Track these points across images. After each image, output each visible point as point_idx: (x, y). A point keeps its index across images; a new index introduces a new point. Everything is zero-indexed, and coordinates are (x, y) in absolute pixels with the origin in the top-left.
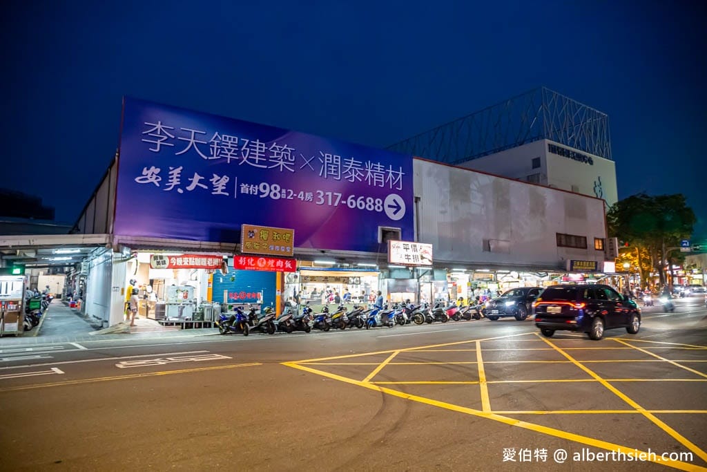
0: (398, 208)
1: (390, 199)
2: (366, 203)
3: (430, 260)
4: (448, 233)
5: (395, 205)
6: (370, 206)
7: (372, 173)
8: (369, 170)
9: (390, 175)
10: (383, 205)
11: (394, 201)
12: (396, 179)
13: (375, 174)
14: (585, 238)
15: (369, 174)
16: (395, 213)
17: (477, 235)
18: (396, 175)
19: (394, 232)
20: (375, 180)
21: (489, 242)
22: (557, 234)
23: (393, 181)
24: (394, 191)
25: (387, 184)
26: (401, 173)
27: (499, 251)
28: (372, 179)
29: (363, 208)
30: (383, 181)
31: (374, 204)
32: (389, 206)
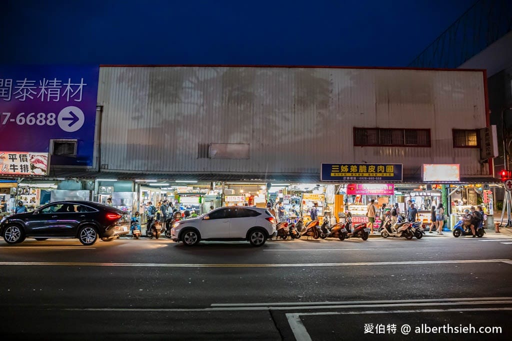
0: (75, 119)
1: (65, 112)
2: (36, 119)
3: (43, 170)
4: (143, 141)
5: (71, 117)
6: (41, 122)
7: (46, 89)
8: (43, 87)
9: (69, 88)
10: (56, 119)
11: (71, 113)
12: (74, 92)
13: (49, 90)
14: (428, 131)
15: (43, 90)
16: (70, 125)
17: (188, 140)
18: (75, 88)
19: (68, 144)
20: (49, 95)
21: (208, 146)
22: (356, 129)
23: (71, 93)
24: (72, 103)
25: (63, 98)
26: (81, 85)
27: (226, 157)
28: (46, 96)
29: (33, 123)
30: (58, 96)
31: (46, 119)
32: (64, 119)
